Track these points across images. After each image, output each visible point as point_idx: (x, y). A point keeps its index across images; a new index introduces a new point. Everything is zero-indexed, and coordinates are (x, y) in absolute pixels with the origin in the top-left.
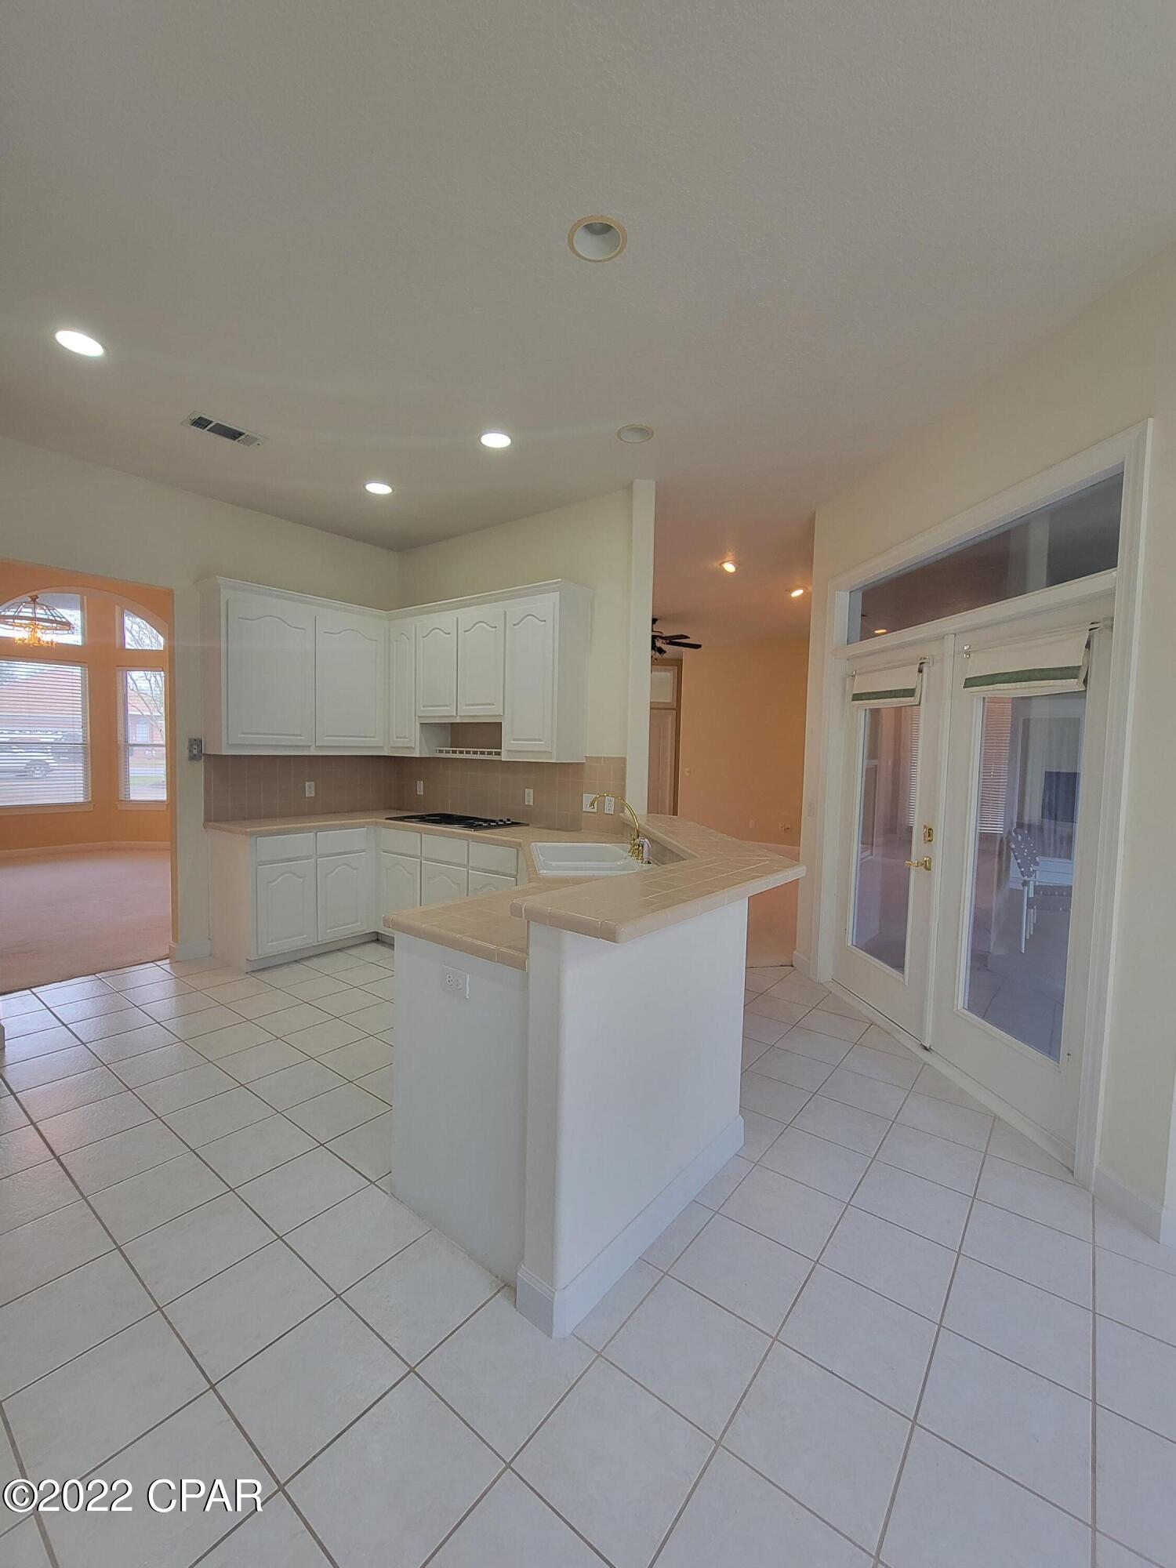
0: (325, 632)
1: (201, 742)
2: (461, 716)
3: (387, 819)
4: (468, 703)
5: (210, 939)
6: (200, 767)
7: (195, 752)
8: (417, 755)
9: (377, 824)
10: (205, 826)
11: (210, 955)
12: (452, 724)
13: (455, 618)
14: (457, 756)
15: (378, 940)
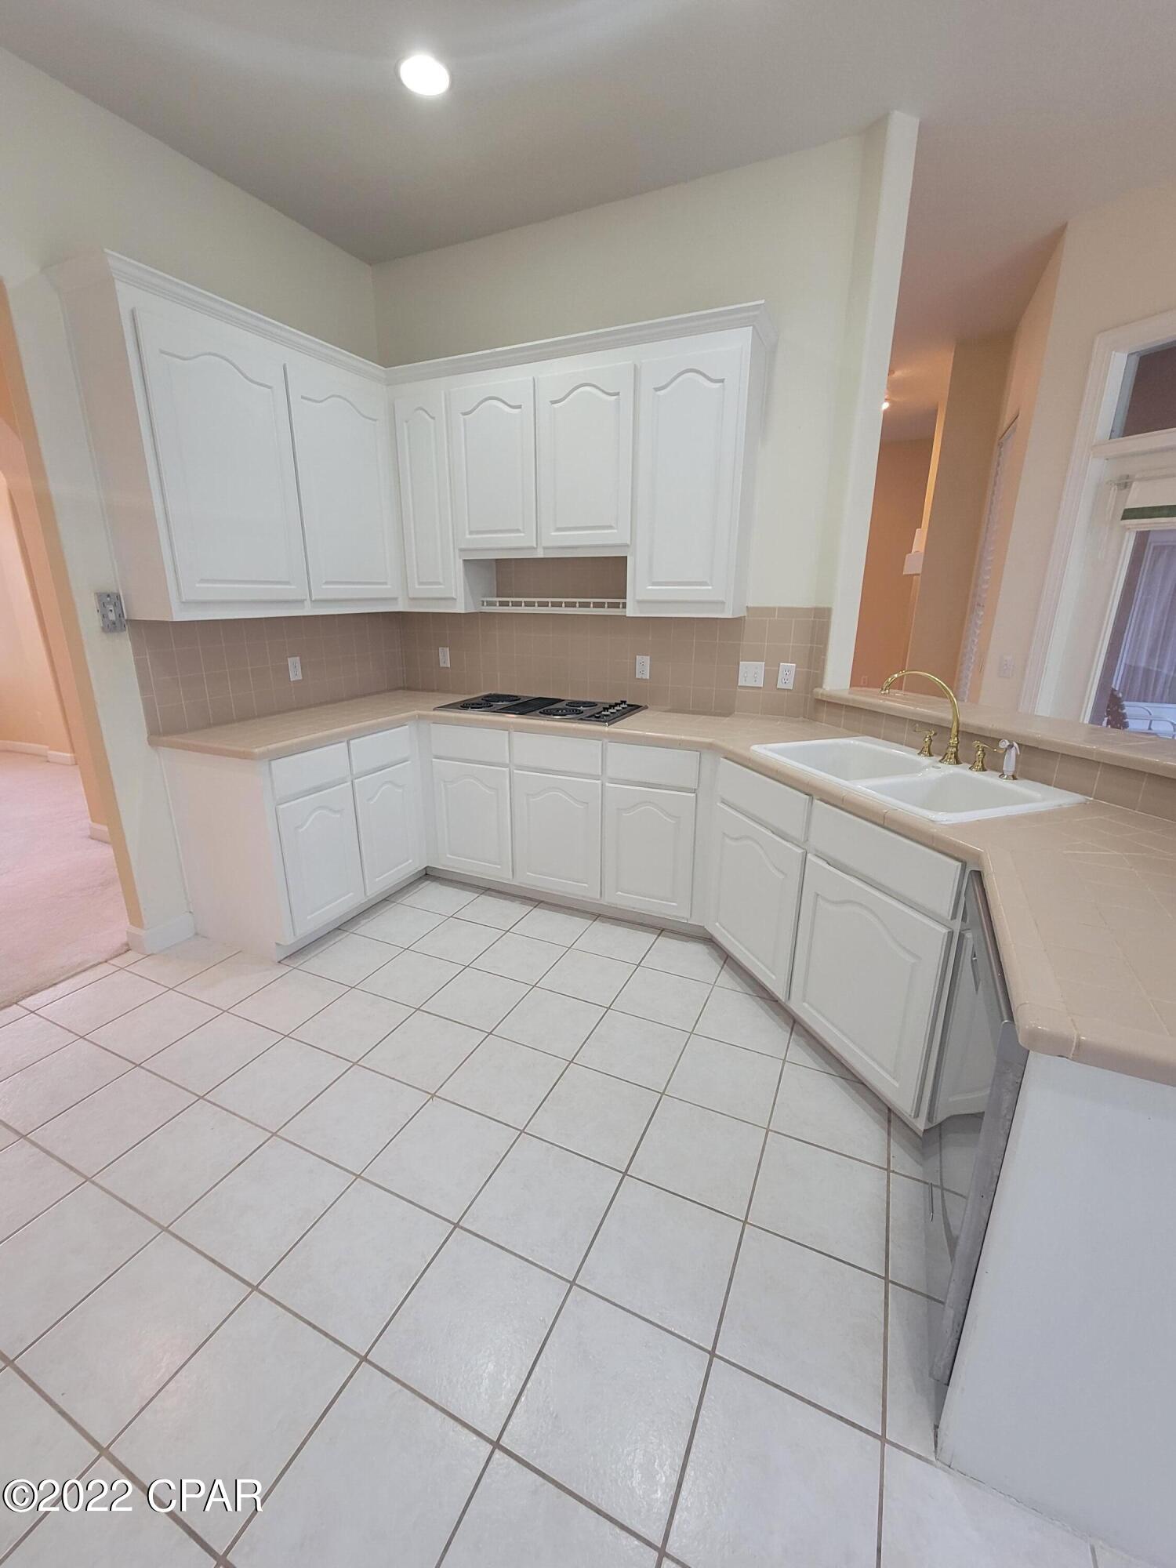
0: (303, 397)
1: (118, 597)
2: (545, 548)
3: (435, 709)
4: (558, 526)
5: (190, 912)
6: (124, 645)
7: (112, 617)
8: (460, 608)
9: (421, 717)
10: (151, 743)
11: (196, 934)
12: (497, 560)
13: (531, 378)
14: (537, 610)
15: (426, 874)
